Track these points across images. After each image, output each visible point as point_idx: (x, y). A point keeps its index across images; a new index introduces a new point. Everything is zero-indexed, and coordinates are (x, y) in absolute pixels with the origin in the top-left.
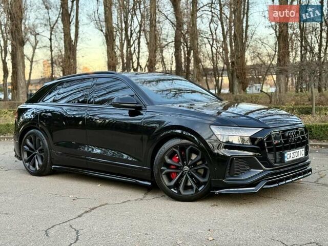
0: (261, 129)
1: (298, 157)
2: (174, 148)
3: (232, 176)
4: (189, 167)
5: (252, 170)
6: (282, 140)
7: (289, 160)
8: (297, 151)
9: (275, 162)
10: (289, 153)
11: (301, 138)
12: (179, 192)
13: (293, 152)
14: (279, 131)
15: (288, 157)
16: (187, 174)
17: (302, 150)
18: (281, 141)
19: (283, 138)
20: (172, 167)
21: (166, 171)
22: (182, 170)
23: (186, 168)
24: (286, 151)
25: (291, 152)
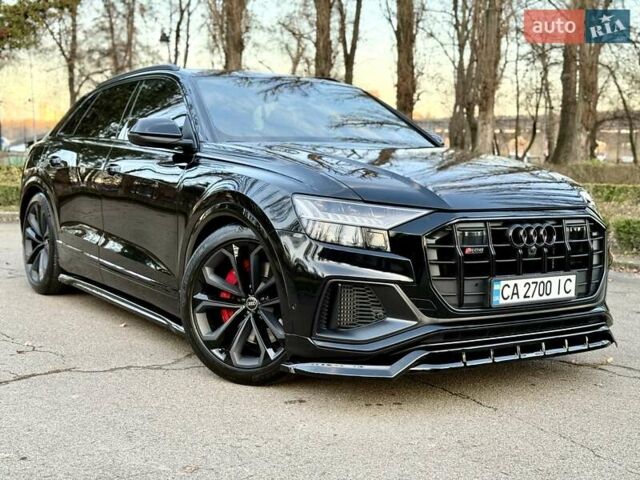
0: (425, 212)
1: (545, 297)
2: (225, 248)
3: (335, 331)
4: (258, 297)
5: (388, 319)
6: (491, 246)
7: (509, 301)
8: (545, 280)
9: (461, 305)
10: (511, 283)
11: (569, 248)
12: (228, 357)
13: (530, 281)
14: (485, 222)
15: (508, 292)
16: (251, 315)
17: (563, 278)
18: (487, 250)
19: (494, 242)
20: (223, 295)
21: (204, 304)
22: (242, 303)
23: (253, 301)
24: (497, 278)
25: (521, 282)
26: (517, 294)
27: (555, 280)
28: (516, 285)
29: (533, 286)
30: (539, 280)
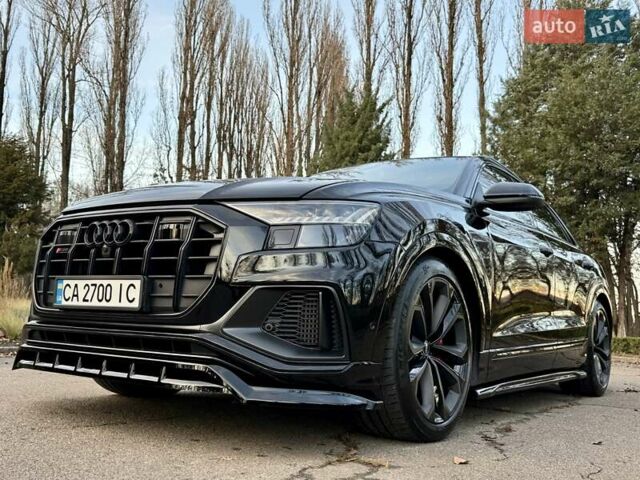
6: (74, 245)
8: (105, 283)
10: (72, 283)
13: (90, 282)
15: (69, 293)
17: (126, 283)
25: (81, 283)
26: (77, 296)
27: (115, 284)
28: (76, 286)
29: (92, 288)
30: (98, 282)
